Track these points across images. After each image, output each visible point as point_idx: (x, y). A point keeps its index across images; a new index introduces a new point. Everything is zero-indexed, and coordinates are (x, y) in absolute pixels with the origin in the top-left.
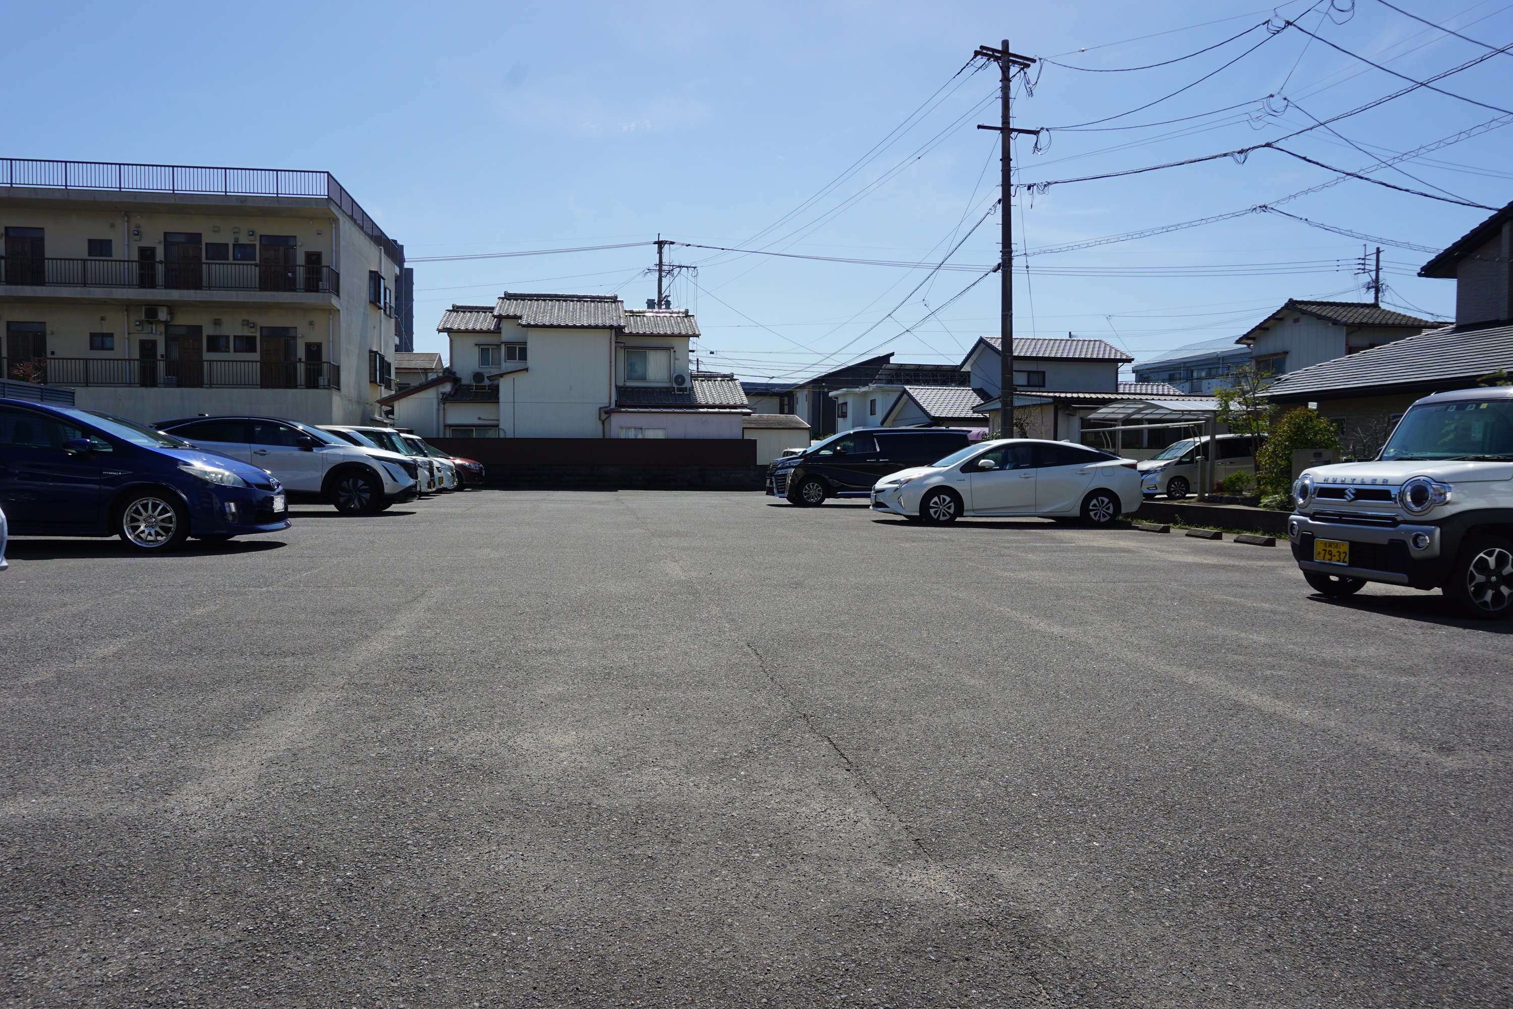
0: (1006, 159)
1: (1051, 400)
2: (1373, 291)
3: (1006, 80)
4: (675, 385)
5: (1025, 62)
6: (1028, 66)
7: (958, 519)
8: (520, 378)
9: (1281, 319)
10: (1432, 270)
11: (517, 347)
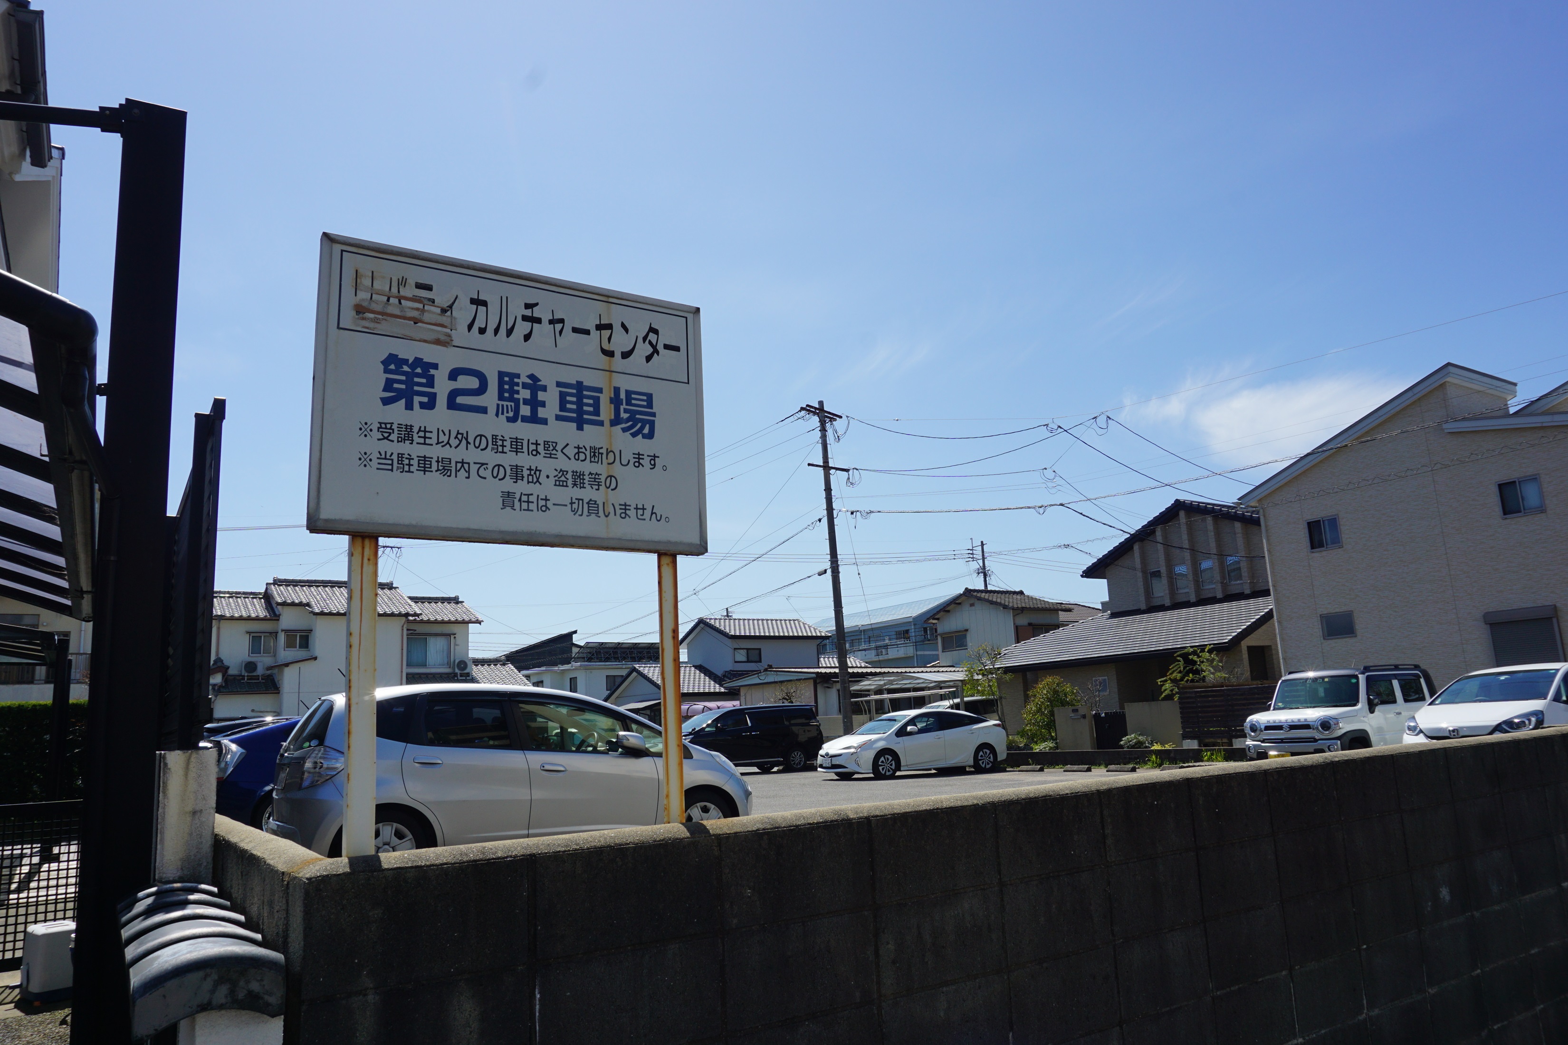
0: (828, 489)
1: (814, 675)
2: (982, 575)
3: (823, 430)
4: (457, 671)
5: (833, 417)
6: (835, 420)
7: (898, 773)
8: (306, 667)
9: (960, 604)
10: (1091, 572)
11: (298, 634)
